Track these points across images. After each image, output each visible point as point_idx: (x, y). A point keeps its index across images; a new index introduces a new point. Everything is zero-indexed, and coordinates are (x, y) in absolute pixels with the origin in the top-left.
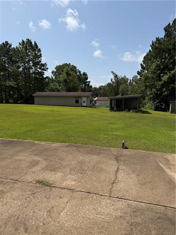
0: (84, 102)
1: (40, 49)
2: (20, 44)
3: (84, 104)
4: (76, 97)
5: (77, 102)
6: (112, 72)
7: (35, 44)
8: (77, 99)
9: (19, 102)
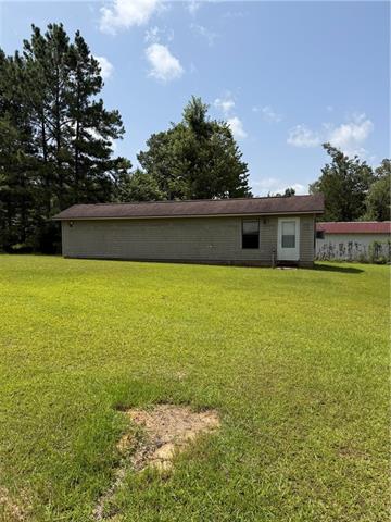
0: (288, 241)
1: (95, 63)
2: (27, 47)
3: (286, 253)
4: (244, 219)
5: (251, 241)
6: (325, 146)
7: (80, 41)
8: (249, 228)
9: (18, 246)
